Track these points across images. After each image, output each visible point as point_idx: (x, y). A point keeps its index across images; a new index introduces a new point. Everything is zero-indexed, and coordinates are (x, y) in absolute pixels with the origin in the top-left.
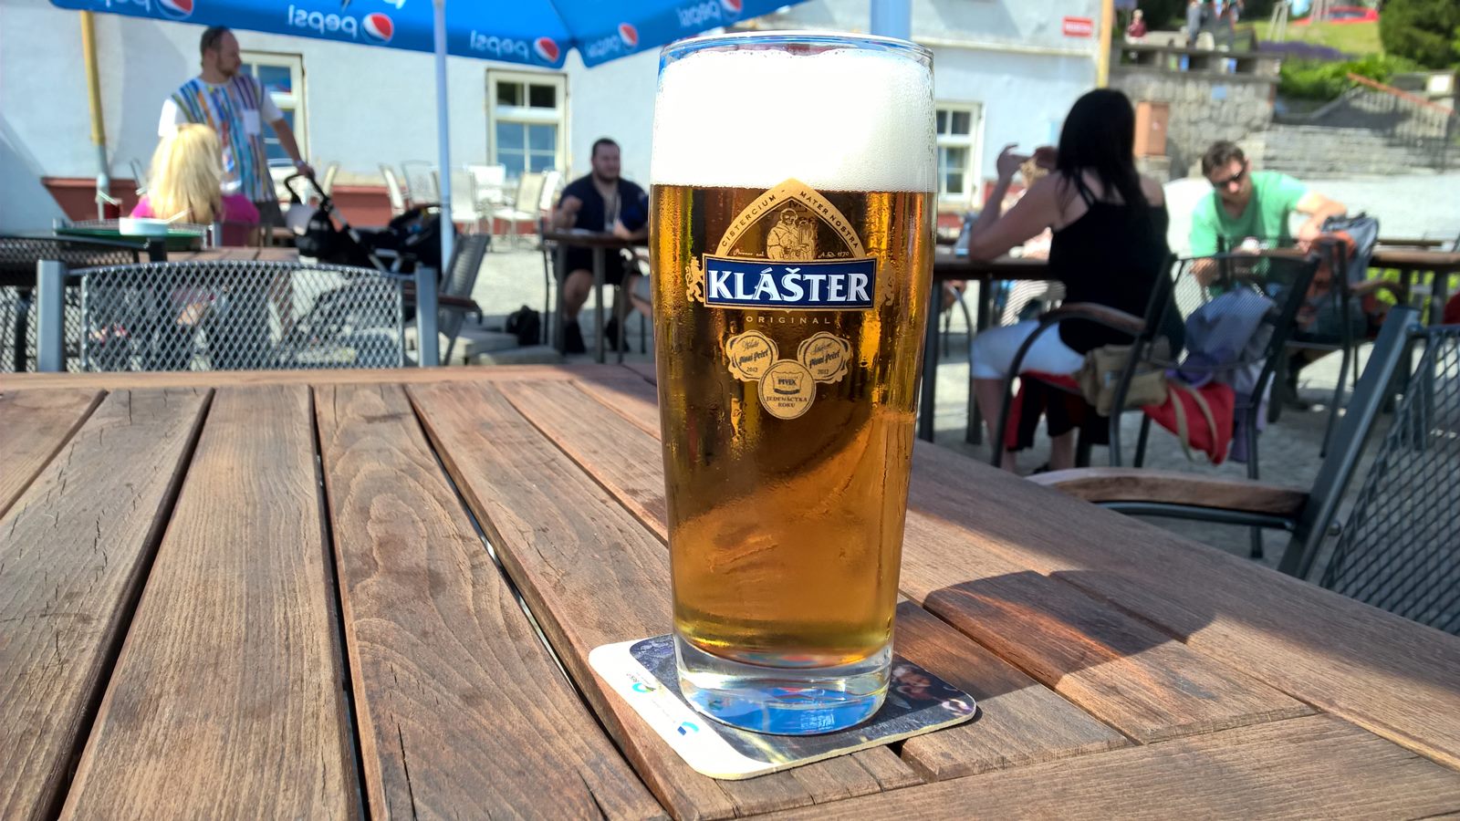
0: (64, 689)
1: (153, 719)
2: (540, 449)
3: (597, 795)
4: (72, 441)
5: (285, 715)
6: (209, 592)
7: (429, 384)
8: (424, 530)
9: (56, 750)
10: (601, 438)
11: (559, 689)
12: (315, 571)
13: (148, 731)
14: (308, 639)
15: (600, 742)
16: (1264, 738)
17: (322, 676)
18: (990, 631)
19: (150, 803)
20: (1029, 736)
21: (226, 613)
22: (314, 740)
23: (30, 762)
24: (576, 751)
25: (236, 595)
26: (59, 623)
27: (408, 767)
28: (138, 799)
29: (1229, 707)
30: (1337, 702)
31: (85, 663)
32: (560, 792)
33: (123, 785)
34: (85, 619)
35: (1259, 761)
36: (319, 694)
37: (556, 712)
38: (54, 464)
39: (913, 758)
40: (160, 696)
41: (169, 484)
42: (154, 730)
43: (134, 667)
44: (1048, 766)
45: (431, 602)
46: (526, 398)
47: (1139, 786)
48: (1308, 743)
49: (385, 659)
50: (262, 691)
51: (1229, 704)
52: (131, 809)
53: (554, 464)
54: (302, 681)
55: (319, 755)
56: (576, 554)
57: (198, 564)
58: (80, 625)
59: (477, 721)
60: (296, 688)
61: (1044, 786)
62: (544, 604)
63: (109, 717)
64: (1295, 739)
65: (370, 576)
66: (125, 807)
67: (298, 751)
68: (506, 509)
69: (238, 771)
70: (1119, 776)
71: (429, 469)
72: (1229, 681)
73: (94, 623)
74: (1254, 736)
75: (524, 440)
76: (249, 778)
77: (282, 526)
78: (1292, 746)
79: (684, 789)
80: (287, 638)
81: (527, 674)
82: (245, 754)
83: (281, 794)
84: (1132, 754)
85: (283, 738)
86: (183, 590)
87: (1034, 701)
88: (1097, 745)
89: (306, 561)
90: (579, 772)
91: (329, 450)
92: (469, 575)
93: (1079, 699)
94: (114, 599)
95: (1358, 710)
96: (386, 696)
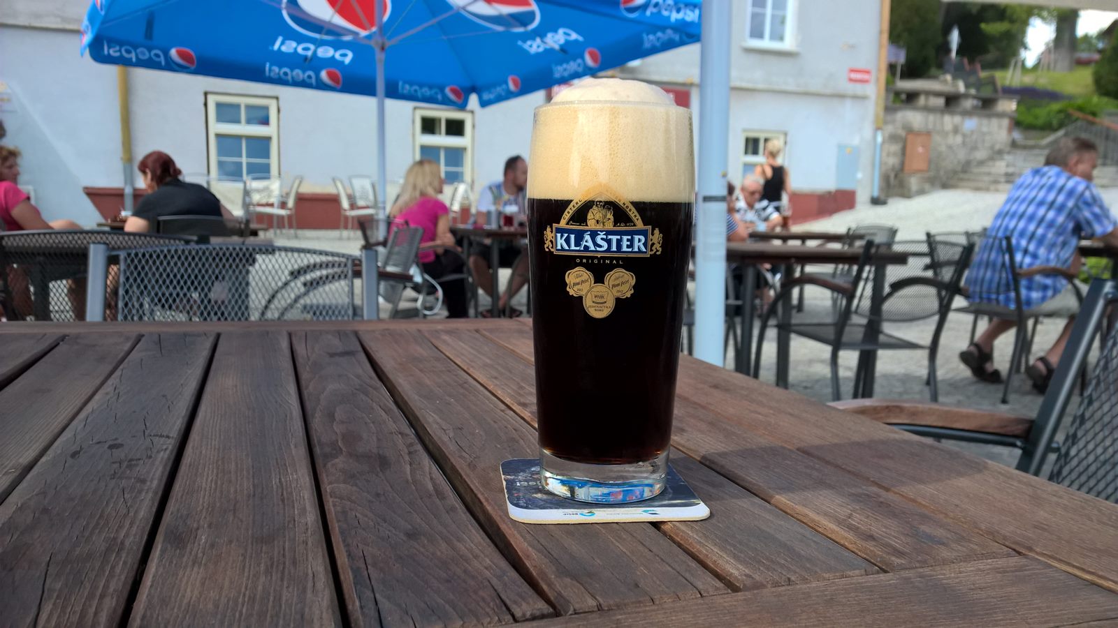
0: (131, 524)
1: (194, 543)
2: (456, 375)
3: (501, 595)
4: (121, 367)
5: (284, 542)
6: (226, 465)
7: (374, 331)
8: (373, 428)
9: (130, 561)
10: (500, 369)
11: (473, 531)
12: (300, 453)
13: (192, 550)
14: (296, 495)
15: (503, 564)
16: (979, 570)
17: (308, 519)
18: (783, 499)
19: (196, 592)
20: (808, 565)
21: (239, 478)
22: (305, 557)
23: (113, 568)
24: (486, 568)
25: (245, 467)
26: (124, 483)
27: (371, 576)
28: (189, 590)
29: (955, 550)
30: (1035, 548)
31: (144, 508)
32: (475, 592)
33: (177, 582)
34: (143, 481)
35: (974, 584)
36: (307, 529)
37: (472, 545)
38: (110, 382)
39: (724, 579)
40: (198, 529)
41: (192, 396)
42: (195, 549)
43: (178, 510)
44: (821, 584)
45: (381, 474)
46: (445, 341)
47: (886, 598)
48: (1011, 574)
49: (351, 509)
50: (268, 527)
51: (955, 548)
52: (184, 596)
53: (466, 385)
54: (294, 521)
55: (309, 566)
56: (483, 445)
57: (217, 447)
58: (138, 485)
59: (416, 549)
60: (291, 526)
61: (818, 596)
62: (461, 476)
63: (164, 541)
64: (1003, 571)
65: (337, 458)
66: (180, 595)
67: (294, 563)
68: (433, 415)
69: (254, 576)
70: (871, 591)
71: (376, 389)
72: (956, 533)
73: (148, 483)
74: (972, 569)
75: (444, 369)
76: (262, 579)
77: (274, 423)
78: (999, 576)
79: (562, 592)
80: (282, 495)
81: (450, 521)
82: (259, 565)
83: (285, 589)
84: (882, 578)
85: (284, 556)
86: (207, 464)
87: (812, 544)
88: (857, 572)
89: (292, 447)
90: (489, 581)
91: (304, 376)
92: (407, 458)
93: (846, 544)
94: (160, 469)
95: (1050, 554)
96: (353, 533)
